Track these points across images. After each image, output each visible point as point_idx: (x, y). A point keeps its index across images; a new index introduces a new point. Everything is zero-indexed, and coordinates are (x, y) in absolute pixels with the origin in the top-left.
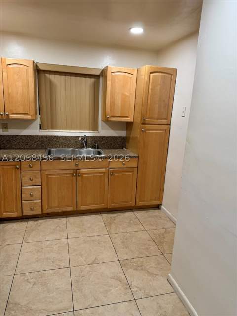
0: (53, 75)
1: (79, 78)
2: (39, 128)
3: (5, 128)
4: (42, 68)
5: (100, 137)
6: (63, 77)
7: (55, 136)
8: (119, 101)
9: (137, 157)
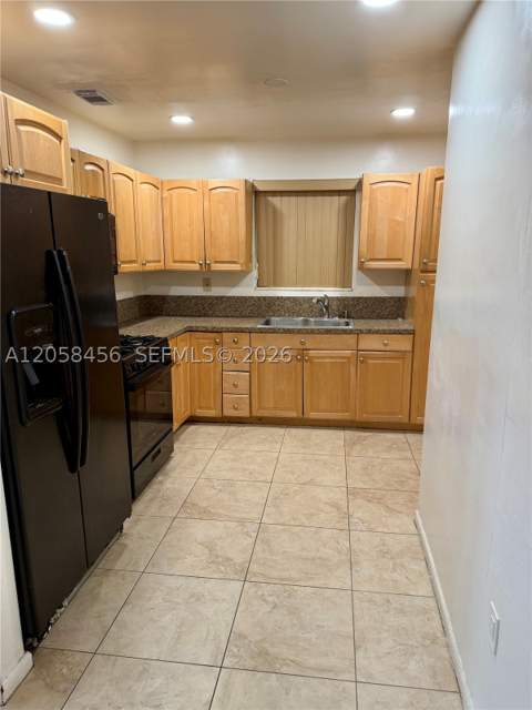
0: (279, 198)
1: (319, 199)
2: (255, 285)
3: (207, 285)
4: (260, 188)
5: (353, 299)
6: (293, 199)
7: (278, 298)
8: (383, 232)
9: (412, 333)
